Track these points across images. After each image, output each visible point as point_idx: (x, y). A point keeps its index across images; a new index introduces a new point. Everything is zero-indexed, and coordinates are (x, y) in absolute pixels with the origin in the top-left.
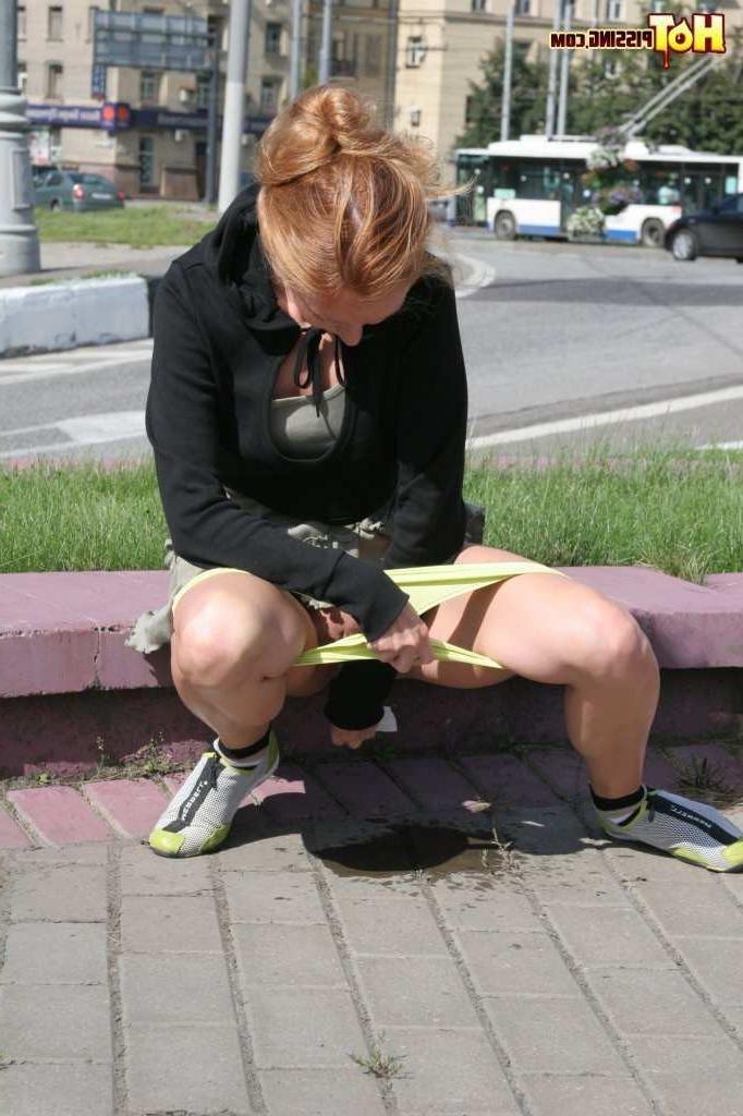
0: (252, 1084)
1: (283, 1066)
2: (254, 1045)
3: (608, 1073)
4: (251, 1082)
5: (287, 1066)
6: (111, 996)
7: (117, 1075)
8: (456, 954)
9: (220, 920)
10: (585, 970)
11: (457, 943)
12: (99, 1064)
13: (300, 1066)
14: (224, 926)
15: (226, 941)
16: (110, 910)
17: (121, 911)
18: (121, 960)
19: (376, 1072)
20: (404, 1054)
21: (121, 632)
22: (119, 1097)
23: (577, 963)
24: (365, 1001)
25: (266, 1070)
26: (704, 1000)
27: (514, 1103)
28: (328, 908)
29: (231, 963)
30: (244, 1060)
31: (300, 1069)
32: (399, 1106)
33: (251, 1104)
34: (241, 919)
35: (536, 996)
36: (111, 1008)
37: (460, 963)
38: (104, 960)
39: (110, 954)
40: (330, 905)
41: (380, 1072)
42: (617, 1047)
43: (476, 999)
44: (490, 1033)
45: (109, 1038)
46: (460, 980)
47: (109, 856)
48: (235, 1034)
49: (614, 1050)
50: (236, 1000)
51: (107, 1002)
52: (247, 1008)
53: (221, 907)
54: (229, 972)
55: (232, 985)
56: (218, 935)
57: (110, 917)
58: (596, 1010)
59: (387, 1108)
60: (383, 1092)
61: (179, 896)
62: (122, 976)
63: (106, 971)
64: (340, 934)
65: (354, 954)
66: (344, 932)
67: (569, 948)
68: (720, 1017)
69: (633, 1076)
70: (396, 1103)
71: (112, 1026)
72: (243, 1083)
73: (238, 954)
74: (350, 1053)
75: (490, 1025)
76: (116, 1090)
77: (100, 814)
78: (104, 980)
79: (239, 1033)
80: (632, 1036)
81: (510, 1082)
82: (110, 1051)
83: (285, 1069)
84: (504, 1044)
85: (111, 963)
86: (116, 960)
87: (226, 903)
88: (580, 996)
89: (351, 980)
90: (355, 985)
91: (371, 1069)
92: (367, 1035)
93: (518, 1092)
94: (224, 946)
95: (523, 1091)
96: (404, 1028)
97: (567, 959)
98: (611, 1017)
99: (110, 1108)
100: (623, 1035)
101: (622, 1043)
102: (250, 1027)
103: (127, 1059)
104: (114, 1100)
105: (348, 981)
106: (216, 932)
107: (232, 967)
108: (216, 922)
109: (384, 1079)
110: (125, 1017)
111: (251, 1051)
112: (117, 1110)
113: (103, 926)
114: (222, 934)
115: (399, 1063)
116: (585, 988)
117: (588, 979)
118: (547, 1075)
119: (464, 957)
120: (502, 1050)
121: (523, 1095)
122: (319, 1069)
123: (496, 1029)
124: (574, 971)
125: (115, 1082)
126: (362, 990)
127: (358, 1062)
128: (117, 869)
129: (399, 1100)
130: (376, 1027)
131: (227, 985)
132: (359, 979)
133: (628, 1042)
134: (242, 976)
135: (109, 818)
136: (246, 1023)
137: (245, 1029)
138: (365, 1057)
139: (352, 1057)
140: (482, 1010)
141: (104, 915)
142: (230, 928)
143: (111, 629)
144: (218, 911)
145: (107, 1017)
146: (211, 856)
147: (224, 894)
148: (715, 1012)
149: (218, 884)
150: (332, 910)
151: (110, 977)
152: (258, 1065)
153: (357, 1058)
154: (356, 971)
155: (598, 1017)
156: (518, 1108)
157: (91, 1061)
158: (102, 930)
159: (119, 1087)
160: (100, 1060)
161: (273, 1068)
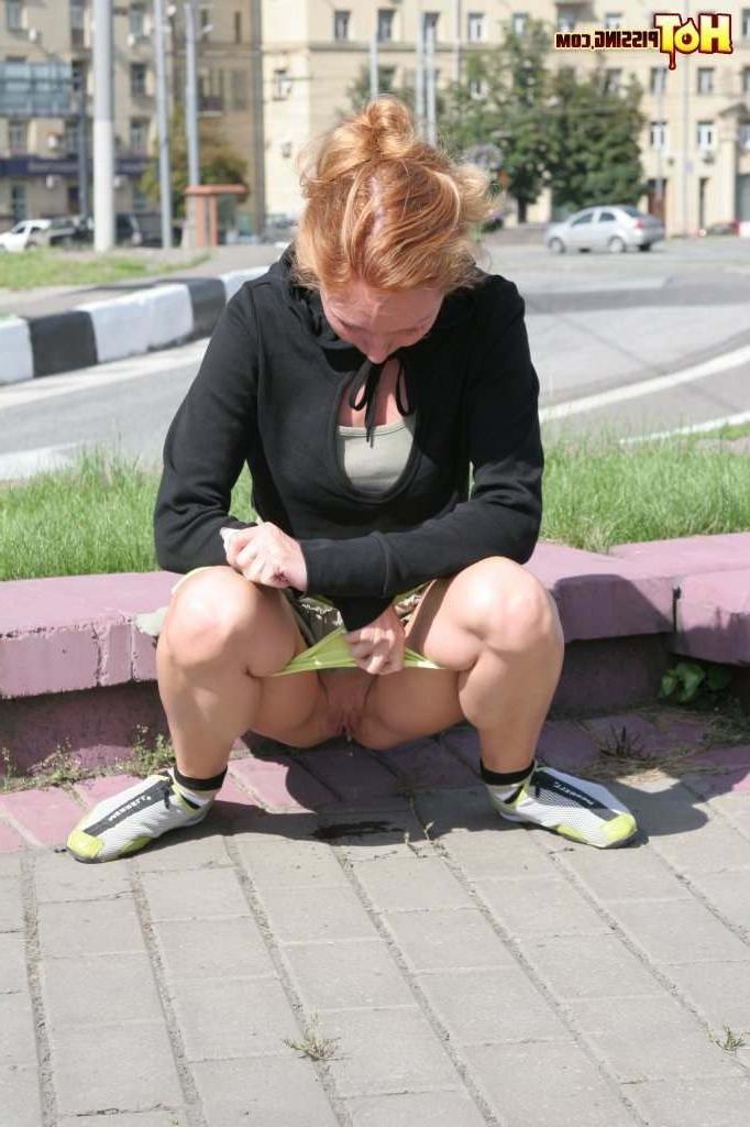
0: (186, 1076)
1: (215, 1057)
2: (185, 1038)
3: (550, 1038)
4: (183, 1074)
5: (220, 1058)
6: (33, 1003)
7: (44, 1079)
8: (386, 936)
9: (141, 920)
10: (518, 941)
11: (386, 924)
12: (24, 1070)
13: (233, 1056)
14: (146, 926)
15: (148, 940)
16: (26, 919)
17: (38, 918)
18: (41, 966)
19: (312, 1057)
20: (338, 1035)
21: (20, 638)
22: (47, 1100)
23: (510, 935)
24: (297, 988)
25: (199, 1062)
26: (642, 960)
27: (456, 1075)
28: (252, 901)
29: (156, 962)
30: (175, 1056)
31: (232, 1059)
32: (338, 1087)
33: (186, 1098)
34: (163, 917)
35: (470, 969)
36: (34, 1014)
37: (390, 944)
38: (25, 969)
39: (29, 962)
40: (253, 898)
41: (317, 1055)
42: (557, 1012)
43: (409, 977)
44: (426, 1008)
45: (33, 1044)
46: (391, 960)
47: (22, 866)
48: (164, 1028)
49: (554, 1017)
50: (162, 995)
51: (29, 1008)
52: (175, 1004)
53: (141, 908)
54: (154, 970)
55: (158, 982)
56: (140, 935)
57: (27, 926)
58: (532, 979)
59: (325, 1090)
60: (321, 1075)
61: (97, 900)
62: (43, 982)
63: (26, 979)
64: (265, 925)
65: (281, 943)
66: (270, 923)
67: (499, 920)
68: (658, 976)
69: (576, 1040)
70: (334, 1085)
71: (36, 1031)
72: (176, 1078)
73: (162, 951)
74: (284, 1038)
75: (426, 1002)
76: (43, 1094)
77: (10, 826)
78: (25, 987)
79: (168, 1027)
80: (572, 1001)
81: (450, 1055)
82: (34, 1056)
83: (218, 1060)
84: (441, 1017)
85: (30, 970)
86: (36, 967)
87: (146, 902)
88: (517, 967)
89: (280, 968)
90: (285, 974)
91: (306, 1052)
92: (300, 1021)
93: (459, 1064)
94: (147, 945)
95: (464, 1063)
96: (337, 1010)
97: (499, 931)
98: (549, 984)
99: (40, 1112)
100: (561, 1000)
101: (562, 1008)
102: (178, 1022)
103: (53, 1062)
104: (43, 1105)
105: (277, 969)
106: (138, 931)
107: (156, 965)
108: (137, 922)
109: (320, 1062)
110: (48, 1021)
111: (182, 1044)
112: (45, 1113)
113: (21, 935)
114: (144, 933)
115: (334, 1044)
116: (520, 959)
117: (522, 949)
118: (488, 1045)
119: (395, 938)
120: (439, 1025)
121: (464, 1067)
122: (254, 1058)
123: (431, 1004)
124: (508, 943)
125: (42, 1085)
126: (292, 976)
127: (293, 1046)
128: (32, 879)
129: (337, 1082)
130: (308, 1011)
131: (152, 982)
132: (288, 966)
133: (568, 1007)
134: (168, 972)
135: (20, 830)
136: (175, 1018)
137: (174, 1025)
138: (300, 1042)
139: (287, 1042)
140: (416, 987)
141: (21, 924)
142: (153, 927)
143: (9, 636)
144: (139, 913)
145: (29, 1024)
146: (129, 860)
147: (144, 896)
148: (654, 972)
149: (137, 887)
150: (256, 903)
151: (31, 984)
152: (190, 1058)
153: (292, 1042)
154: (284, 959)
155: (536, 986)
156: (460, 1079)
157: (15, 1067)
158: (20, 939)
159: (45, 1090)
160: (25, 1066)
161: (206, 1060)
